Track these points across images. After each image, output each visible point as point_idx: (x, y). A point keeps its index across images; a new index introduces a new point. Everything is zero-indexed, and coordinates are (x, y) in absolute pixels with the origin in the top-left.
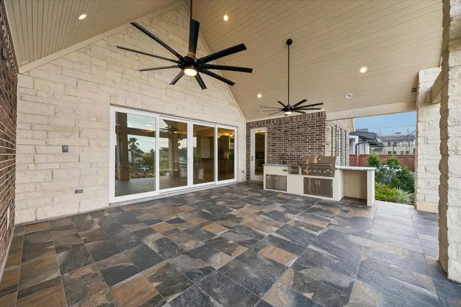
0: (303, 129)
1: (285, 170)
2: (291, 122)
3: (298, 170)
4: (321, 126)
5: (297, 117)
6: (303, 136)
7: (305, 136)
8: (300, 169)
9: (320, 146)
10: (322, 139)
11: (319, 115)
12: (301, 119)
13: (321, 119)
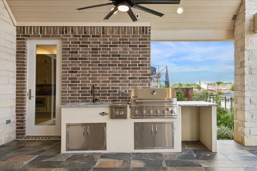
0: (121, 49)
1: (103, 114)
2: (103, 36)
3: (126, 112)
4: (145, 46)
5: (113, 30)
6: (122, 59)
7: (124, 59)
8: (129, 110)
9: (145, 75)
10: (146, 65)
11: (143, 31)
12: (119, 33)
13: (145, 36)
